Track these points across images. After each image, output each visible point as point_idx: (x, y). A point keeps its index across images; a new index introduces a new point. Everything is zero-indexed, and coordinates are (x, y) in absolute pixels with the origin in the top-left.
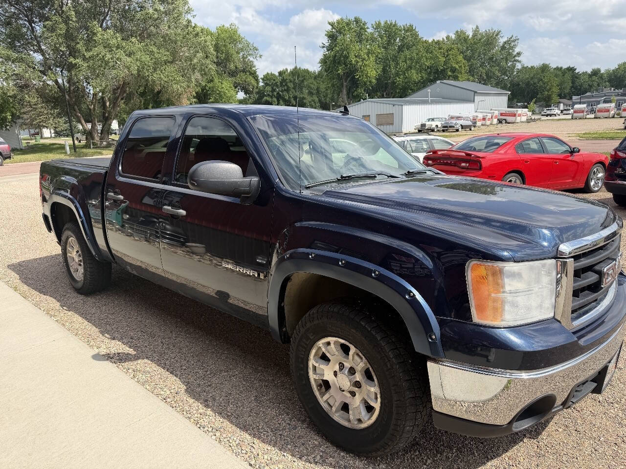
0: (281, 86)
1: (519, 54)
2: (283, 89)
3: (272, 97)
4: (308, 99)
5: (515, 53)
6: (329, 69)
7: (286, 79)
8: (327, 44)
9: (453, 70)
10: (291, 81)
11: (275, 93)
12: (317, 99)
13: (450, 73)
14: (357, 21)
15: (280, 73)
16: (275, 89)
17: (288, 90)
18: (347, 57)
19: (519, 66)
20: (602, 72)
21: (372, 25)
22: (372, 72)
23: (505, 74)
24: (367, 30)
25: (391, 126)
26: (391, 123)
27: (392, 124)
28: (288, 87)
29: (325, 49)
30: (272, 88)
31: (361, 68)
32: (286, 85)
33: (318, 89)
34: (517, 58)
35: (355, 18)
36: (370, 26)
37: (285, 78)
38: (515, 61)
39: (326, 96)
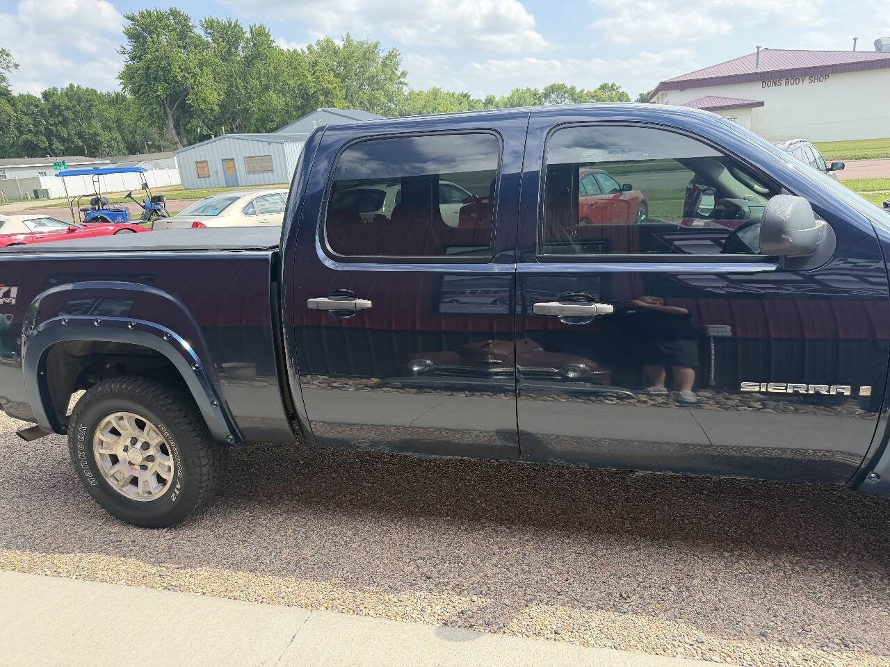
0: (51, 116)
1: (404, 74)
2: (56, 119)
3: (36, 134)
4: (104, 137)
5: (398, 73)
6: (139, 90)
7: (60, 105)
8: (129, 48)
9: (327, 93)
10: (68, 108)
11: (42, 128)
12: (119, 138)
13: (322, 98)
14: (175, 13)
15: (46, 95)
16: (40, 121)
17: (65, 123)
18: (167, 70)
19: (406, 91)
20: (497, 100)
21: (200, 21)
22: (211, 94)
23: (390, 100)
24: (194, 30)
25: (270, 174)
26: (269, 169)
27: (272, 171)
28: (65, 119)
29: (127, 56)
30: (34, 119)
31: (193, 89)
32: (60, 114)
33: (119, 121)
34: (402, 80)
35: (171, 10)
36: (197, 24)
37: (57, 103)
38: (400, 83)
39: (134, 132)
